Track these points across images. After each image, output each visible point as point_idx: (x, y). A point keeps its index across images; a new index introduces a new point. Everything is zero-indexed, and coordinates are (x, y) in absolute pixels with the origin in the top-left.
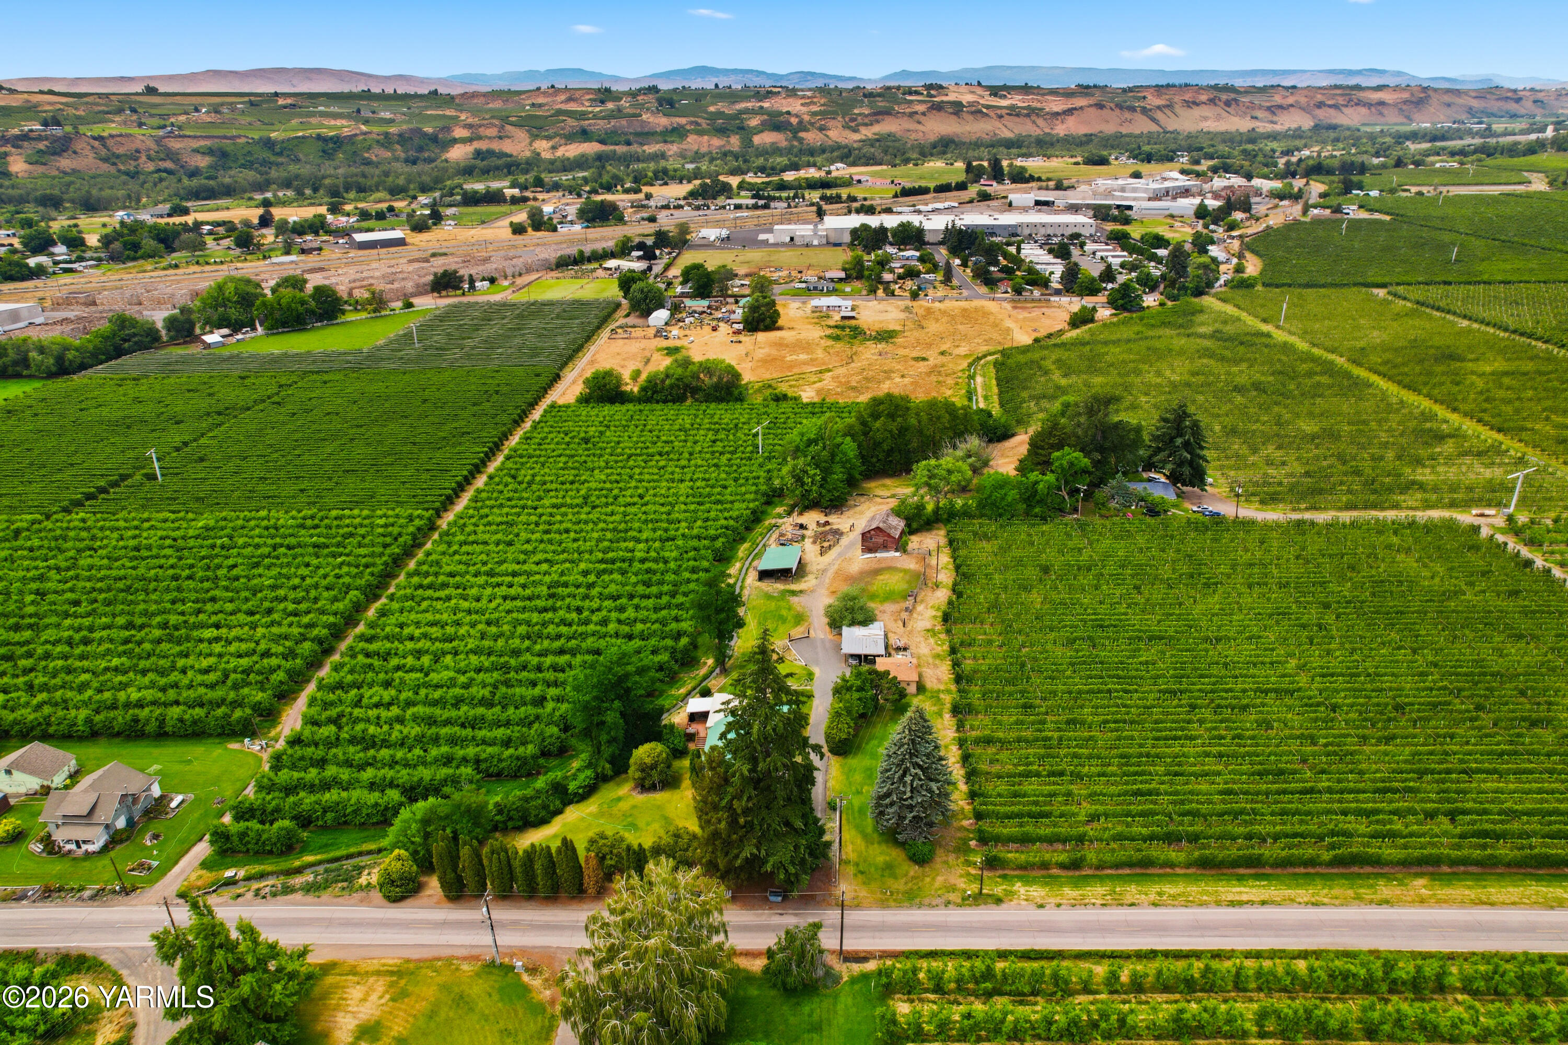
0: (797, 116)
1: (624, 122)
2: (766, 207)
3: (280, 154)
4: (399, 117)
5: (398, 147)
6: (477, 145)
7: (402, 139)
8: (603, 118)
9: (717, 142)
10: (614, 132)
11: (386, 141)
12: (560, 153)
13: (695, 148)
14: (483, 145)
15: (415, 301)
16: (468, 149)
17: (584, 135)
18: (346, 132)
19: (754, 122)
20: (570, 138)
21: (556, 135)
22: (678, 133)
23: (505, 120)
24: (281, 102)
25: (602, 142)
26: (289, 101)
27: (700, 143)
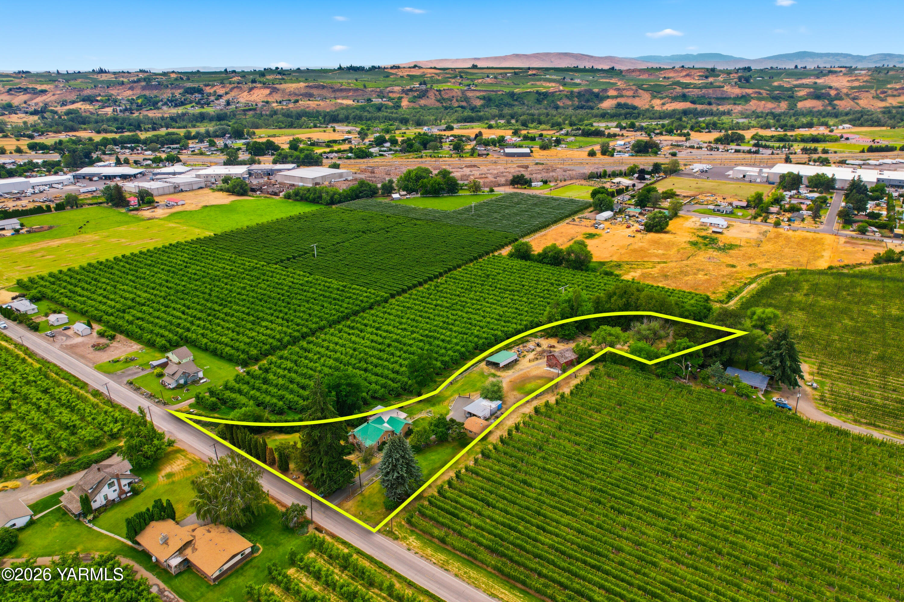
0: (837, 89)
1: (710, 91)
2: (757, 152)
3: (516, 100)
4: (584, 83)
5: (576, 99)
6: (619, 100)
7: (580, 95)
8: (699, 88)
9: (770, 106)
10: (703, 97)
11: (571, 96)
12: (665, 108)
13: (754, 108)
14: (622, 101)
15: (495, 189)
16: (613, 102)
17: (684, 97)
18: (551, 90)
19: (802, 93)
20: (675, 99)
21: (667, 96)
22: (745, 98)
23: (640, 87)
24: (530, 72)
25: (693, 102)
26: (534, 72)
27: (758, 106)
